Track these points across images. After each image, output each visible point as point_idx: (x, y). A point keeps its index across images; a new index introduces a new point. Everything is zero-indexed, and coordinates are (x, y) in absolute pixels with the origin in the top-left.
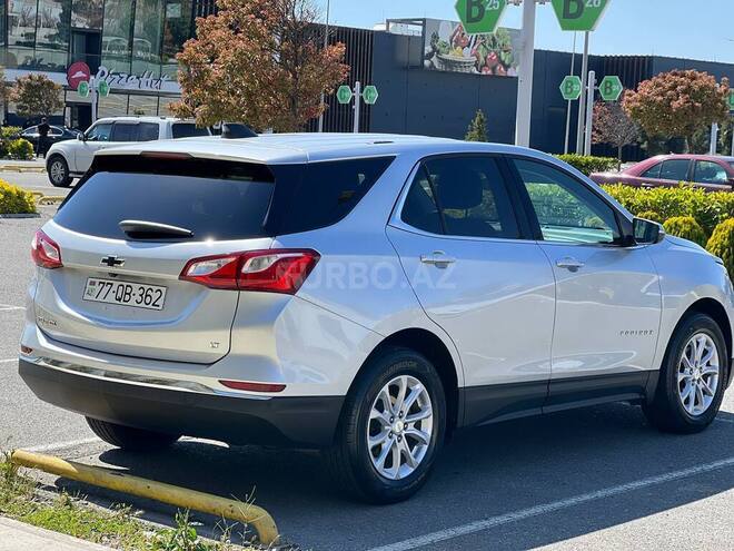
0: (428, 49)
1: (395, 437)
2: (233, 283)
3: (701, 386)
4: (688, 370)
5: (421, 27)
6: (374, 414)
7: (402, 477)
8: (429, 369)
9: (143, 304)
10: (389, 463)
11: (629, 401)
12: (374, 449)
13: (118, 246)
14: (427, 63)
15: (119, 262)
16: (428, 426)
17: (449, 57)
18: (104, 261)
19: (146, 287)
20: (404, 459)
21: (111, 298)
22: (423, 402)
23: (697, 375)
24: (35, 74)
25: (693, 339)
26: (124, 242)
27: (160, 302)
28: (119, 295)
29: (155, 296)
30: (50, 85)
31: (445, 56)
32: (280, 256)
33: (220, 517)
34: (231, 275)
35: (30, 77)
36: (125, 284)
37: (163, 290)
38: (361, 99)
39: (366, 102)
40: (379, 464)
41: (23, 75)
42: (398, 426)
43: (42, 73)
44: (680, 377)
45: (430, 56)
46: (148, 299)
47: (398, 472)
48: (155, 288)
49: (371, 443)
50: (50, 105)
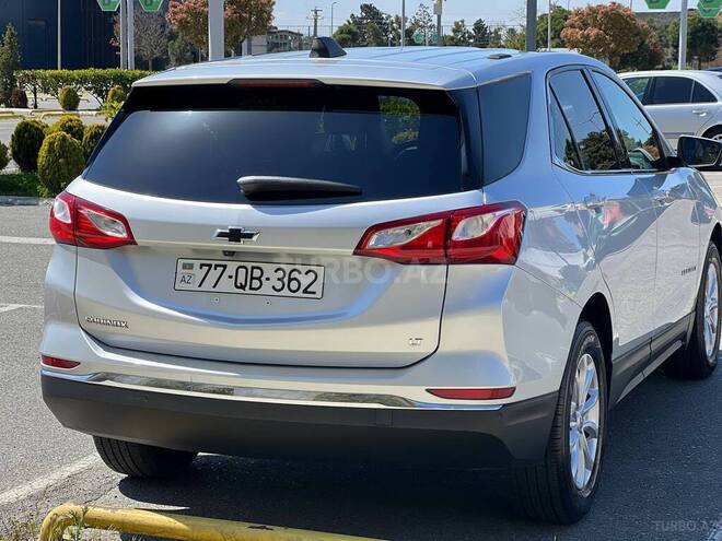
1: (579, 435)
2: (439, 255)
7: (585, 485)
9: (286, 292)
15: (250, 236)
18: (221, 235)
19: (288, 268)
21: (227, 284)
27: (316, 288)
28: (241, 280)
29: (305, 280)
32: (499, 214)
36: (249, 265)
37: (319, 269)
40: (574, 473)
46: (294, 285)
48: (303, 269)
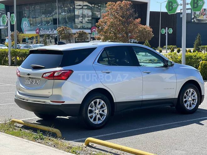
0: (193, 17)
1: (96, 114)
2: (52, 78)
3: (192, 102)
4: (187, 98)
5: (191, 11)
6: (89, 108)
7: (98, 123)
8: (105, 97)
9: (35, 84)
10: (95, 120)
11: (170, 106)
12: (90, 117)
13: (30, 71)
14: (192, 20)
15: (30, 75)
16: (106, 111)
17: (199, 18)
18: (27, 74)
19: (36, 80)
20: (99, 119)
21: (30, 83)
22: (104, 105)
23: (190, 99)
24: (81, 30)
25: (188, 90)
26: (31, 70)
29: (38, 82)
30: (85, 33)
31: (198, 18)
32: (63, 72)
33: (46, 131)
34: (52, 76)
35: (80, 31)
36: (32, 79)
37: (39, 80)
38: (168, 32)
39: (169, 33)
40: (92, 120)
41: (78, 31)
42: (97, 111)
43: (83, 30)
44: (184, 100)
45: (193, 18)
47: (97, 122)
48: (38, 80)
49: (89, 115)
50: (85, 39)
